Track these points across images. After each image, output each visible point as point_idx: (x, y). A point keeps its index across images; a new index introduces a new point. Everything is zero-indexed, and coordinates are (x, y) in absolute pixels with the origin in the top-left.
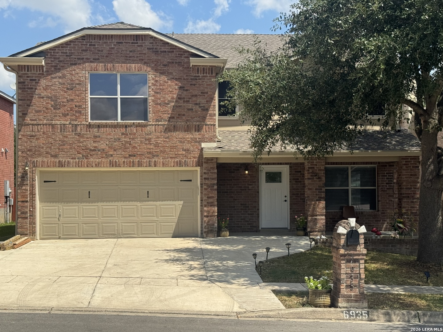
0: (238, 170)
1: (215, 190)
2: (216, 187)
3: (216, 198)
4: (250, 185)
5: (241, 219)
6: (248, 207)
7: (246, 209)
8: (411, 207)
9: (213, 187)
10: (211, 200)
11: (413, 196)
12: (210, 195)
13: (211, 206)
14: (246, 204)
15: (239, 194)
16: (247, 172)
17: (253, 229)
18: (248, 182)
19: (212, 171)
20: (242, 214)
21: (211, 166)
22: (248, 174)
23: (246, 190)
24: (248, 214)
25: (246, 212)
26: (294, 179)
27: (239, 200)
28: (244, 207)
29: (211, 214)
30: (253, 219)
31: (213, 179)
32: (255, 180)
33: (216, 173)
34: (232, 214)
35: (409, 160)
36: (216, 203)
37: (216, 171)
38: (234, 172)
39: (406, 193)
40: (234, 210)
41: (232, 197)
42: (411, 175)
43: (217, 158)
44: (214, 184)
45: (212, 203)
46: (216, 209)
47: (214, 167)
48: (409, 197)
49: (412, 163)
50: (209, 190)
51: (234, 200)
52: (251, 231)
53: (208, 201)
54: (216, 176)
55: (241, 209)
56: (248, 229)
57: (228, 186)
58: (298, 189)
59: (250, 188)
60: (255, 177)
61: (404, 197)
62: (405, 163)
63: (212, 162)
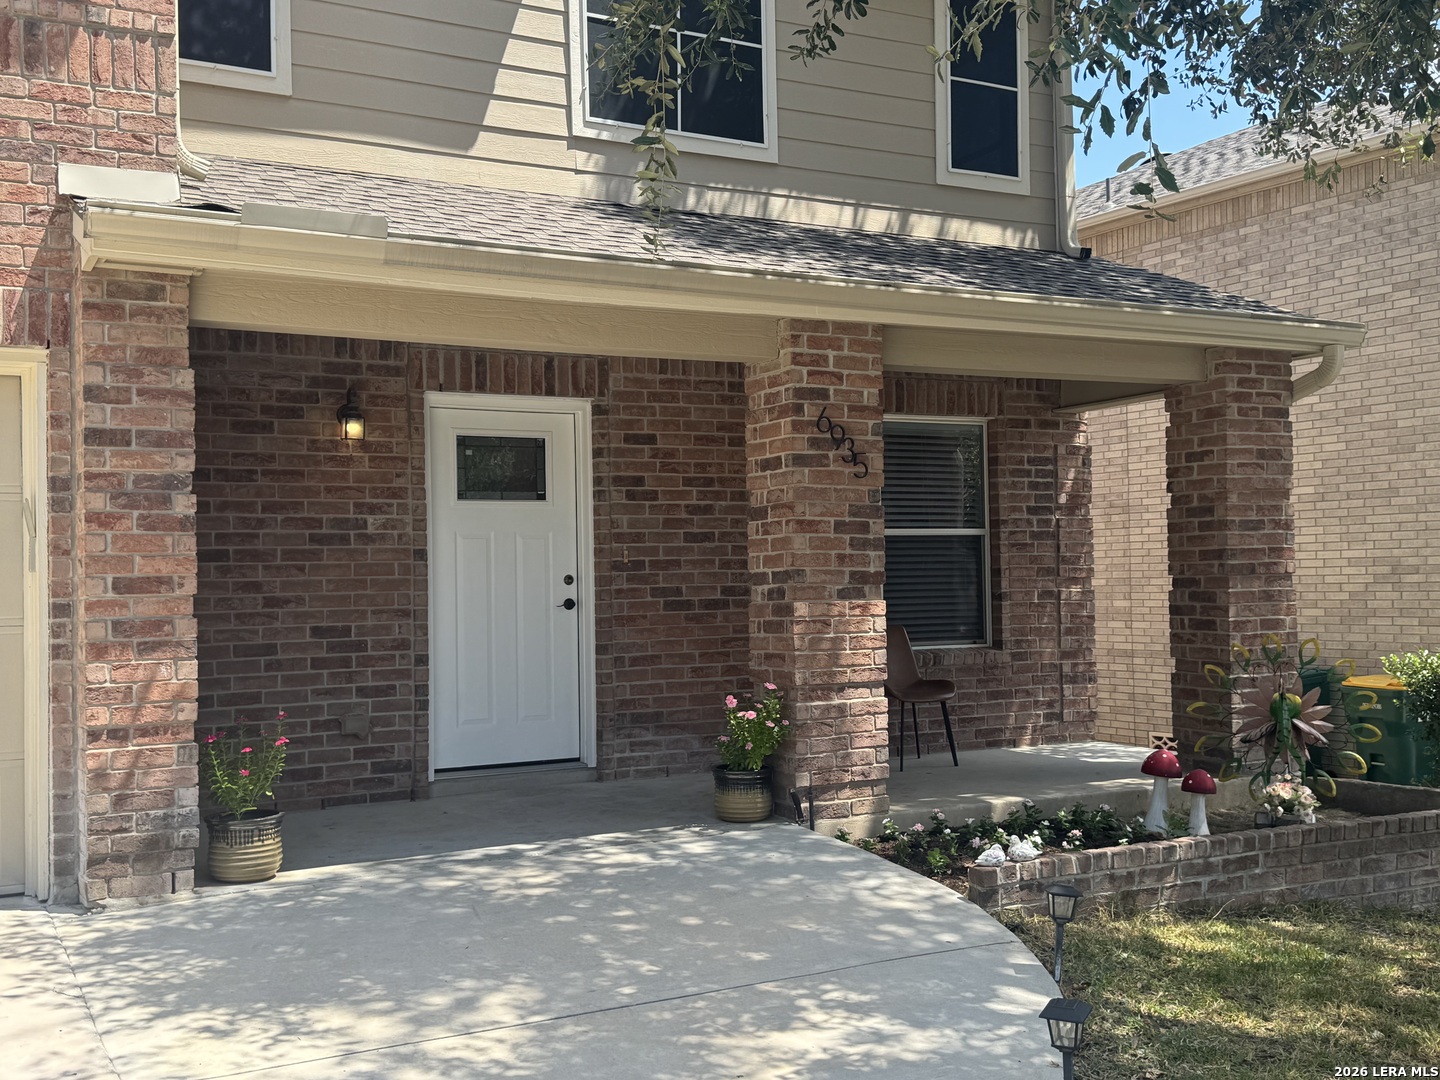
0: (296, 413)
1: (182, 524)
2: (184, 504)
3: (191, 587)
4: (373, 509)
5: (316, 726)
6: (360, 646)
7: (346, 663)
8: (1266, 624)
9: (166, 501)
10: (143, 607)
12: (140, 568)
13: (145, 649)
14: (347, 631)
15: (301, 569)
16: (354, 429)
17: (390, 782)
18: (361, 490)
19: (152, 378)
20: (317, 693)
21: (149, 342)
22: (362, 443)
23: (345, 539)
24: (361, 691)
25: (350, 678)
26: (618, 481)
27: (300, 601)
28: (332, 648)
29: (149, 715)
30: (389, 722)
31: (163, 441)
32: (398, 483)
33: (183, 395)
34: (256, 698)
35: (1253, 375)
36: (187, 630)
37: (186, 380)
39: (1243, 551)
40: (269, 667)
41: (256, 587)
42: (1261, 454)
43: (193, 282)
44: (170, 483)
45: (157, 625)
46: (190, 669)
47: (173, 352)
48: (1252, 569)
49: (1265, 390)
50: (131, 524)
51: (269, 602)
52: (375, 799)
53: (118, 615)
54: (184, 418)
55: (317, 663)
56: (358, 783)
57: (231, 515)
58: (639, 537)
59: (370, 530)
60: (405, 460)
61: (1239, 570)
62: (1236, 389)
63: (150, 313)
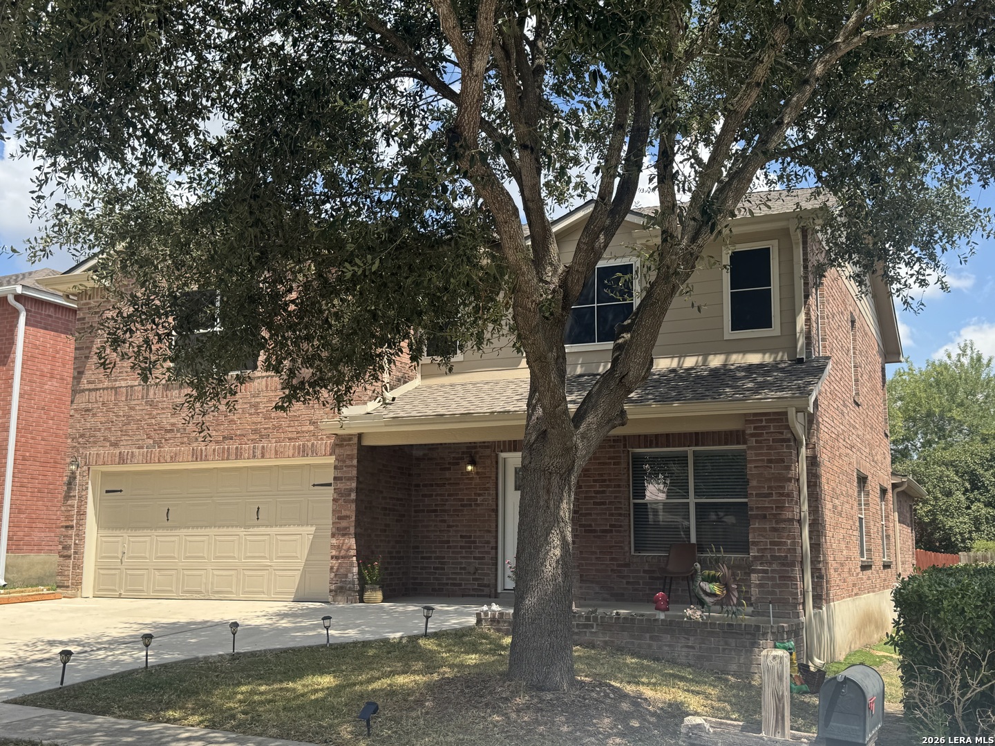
1: (352, 501)
2: (353, 496)
3: (353, 518)
4: (480, 495)
5: (461, 568)
6: (474, 542)
7: (470, 547)
8: (772, 543)
9: (350, 495)
10: (344, 524)
11: (775, 515)
12: (344, 513)
13: (344, 535)
14: (470, 537)
15: (458, 515)
16: (470, 468)
17: (483, 591)
18: (476, 488)
19: (348, 463)
20: (462, 557)
21: (349, 453)
22: (469, 473)
23: (471, 505)
24: (475, 558)
25: (471, 553)
27: (457, 526)
28: (466, 542)
29: (343, 553)
30: (483, 569)
31: (349, 479)
32: (488, 485)
33: (354, 466)
35: (764, 424)
36: (352, 530)
37: (355, 462)
38: (449, 469)
39: (757, 508)
40: (448, 547)
41: (444, 521)
42: (770, 461)
43: (360, 436)
44: (351, 490)
45: (346, 528)
46: (353, 541)
47: (353, 455)
48: (765, 517)
49: (772, 430)
50: (341, 502)
51: (449, 526)
52: (478, 596)
53: (339, 525)
54: (354, 472)
55: (462, 547)
56: (473, 589)
59: (479, 502)
60: (490, 477)
61: (756, 517)
62: (753, 431)
63: (349, 445)
